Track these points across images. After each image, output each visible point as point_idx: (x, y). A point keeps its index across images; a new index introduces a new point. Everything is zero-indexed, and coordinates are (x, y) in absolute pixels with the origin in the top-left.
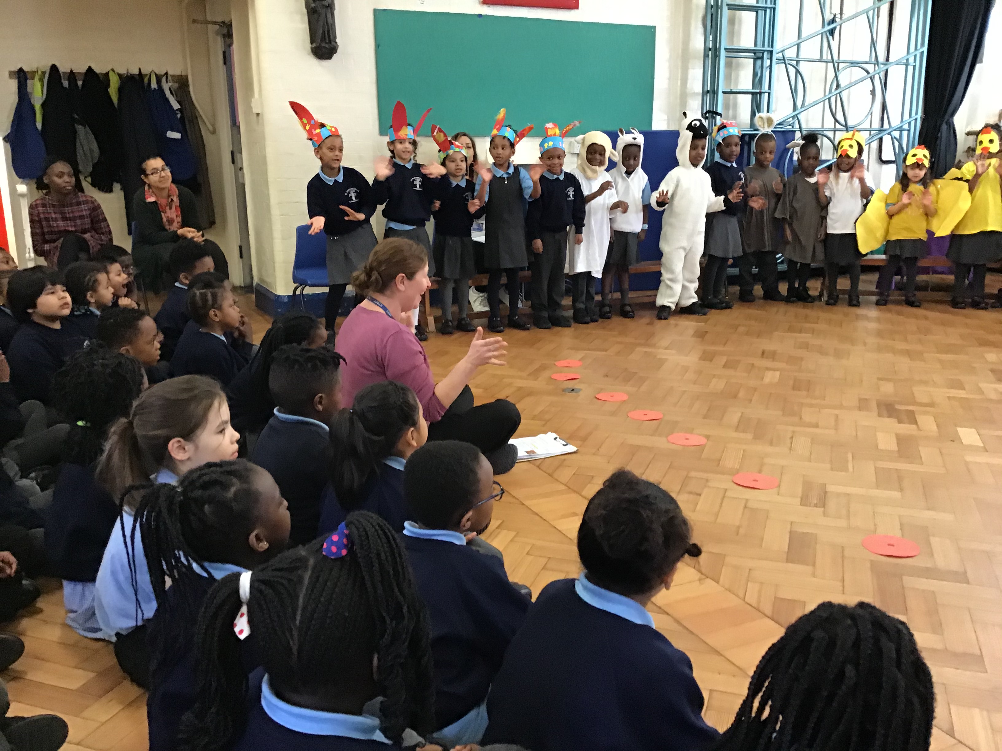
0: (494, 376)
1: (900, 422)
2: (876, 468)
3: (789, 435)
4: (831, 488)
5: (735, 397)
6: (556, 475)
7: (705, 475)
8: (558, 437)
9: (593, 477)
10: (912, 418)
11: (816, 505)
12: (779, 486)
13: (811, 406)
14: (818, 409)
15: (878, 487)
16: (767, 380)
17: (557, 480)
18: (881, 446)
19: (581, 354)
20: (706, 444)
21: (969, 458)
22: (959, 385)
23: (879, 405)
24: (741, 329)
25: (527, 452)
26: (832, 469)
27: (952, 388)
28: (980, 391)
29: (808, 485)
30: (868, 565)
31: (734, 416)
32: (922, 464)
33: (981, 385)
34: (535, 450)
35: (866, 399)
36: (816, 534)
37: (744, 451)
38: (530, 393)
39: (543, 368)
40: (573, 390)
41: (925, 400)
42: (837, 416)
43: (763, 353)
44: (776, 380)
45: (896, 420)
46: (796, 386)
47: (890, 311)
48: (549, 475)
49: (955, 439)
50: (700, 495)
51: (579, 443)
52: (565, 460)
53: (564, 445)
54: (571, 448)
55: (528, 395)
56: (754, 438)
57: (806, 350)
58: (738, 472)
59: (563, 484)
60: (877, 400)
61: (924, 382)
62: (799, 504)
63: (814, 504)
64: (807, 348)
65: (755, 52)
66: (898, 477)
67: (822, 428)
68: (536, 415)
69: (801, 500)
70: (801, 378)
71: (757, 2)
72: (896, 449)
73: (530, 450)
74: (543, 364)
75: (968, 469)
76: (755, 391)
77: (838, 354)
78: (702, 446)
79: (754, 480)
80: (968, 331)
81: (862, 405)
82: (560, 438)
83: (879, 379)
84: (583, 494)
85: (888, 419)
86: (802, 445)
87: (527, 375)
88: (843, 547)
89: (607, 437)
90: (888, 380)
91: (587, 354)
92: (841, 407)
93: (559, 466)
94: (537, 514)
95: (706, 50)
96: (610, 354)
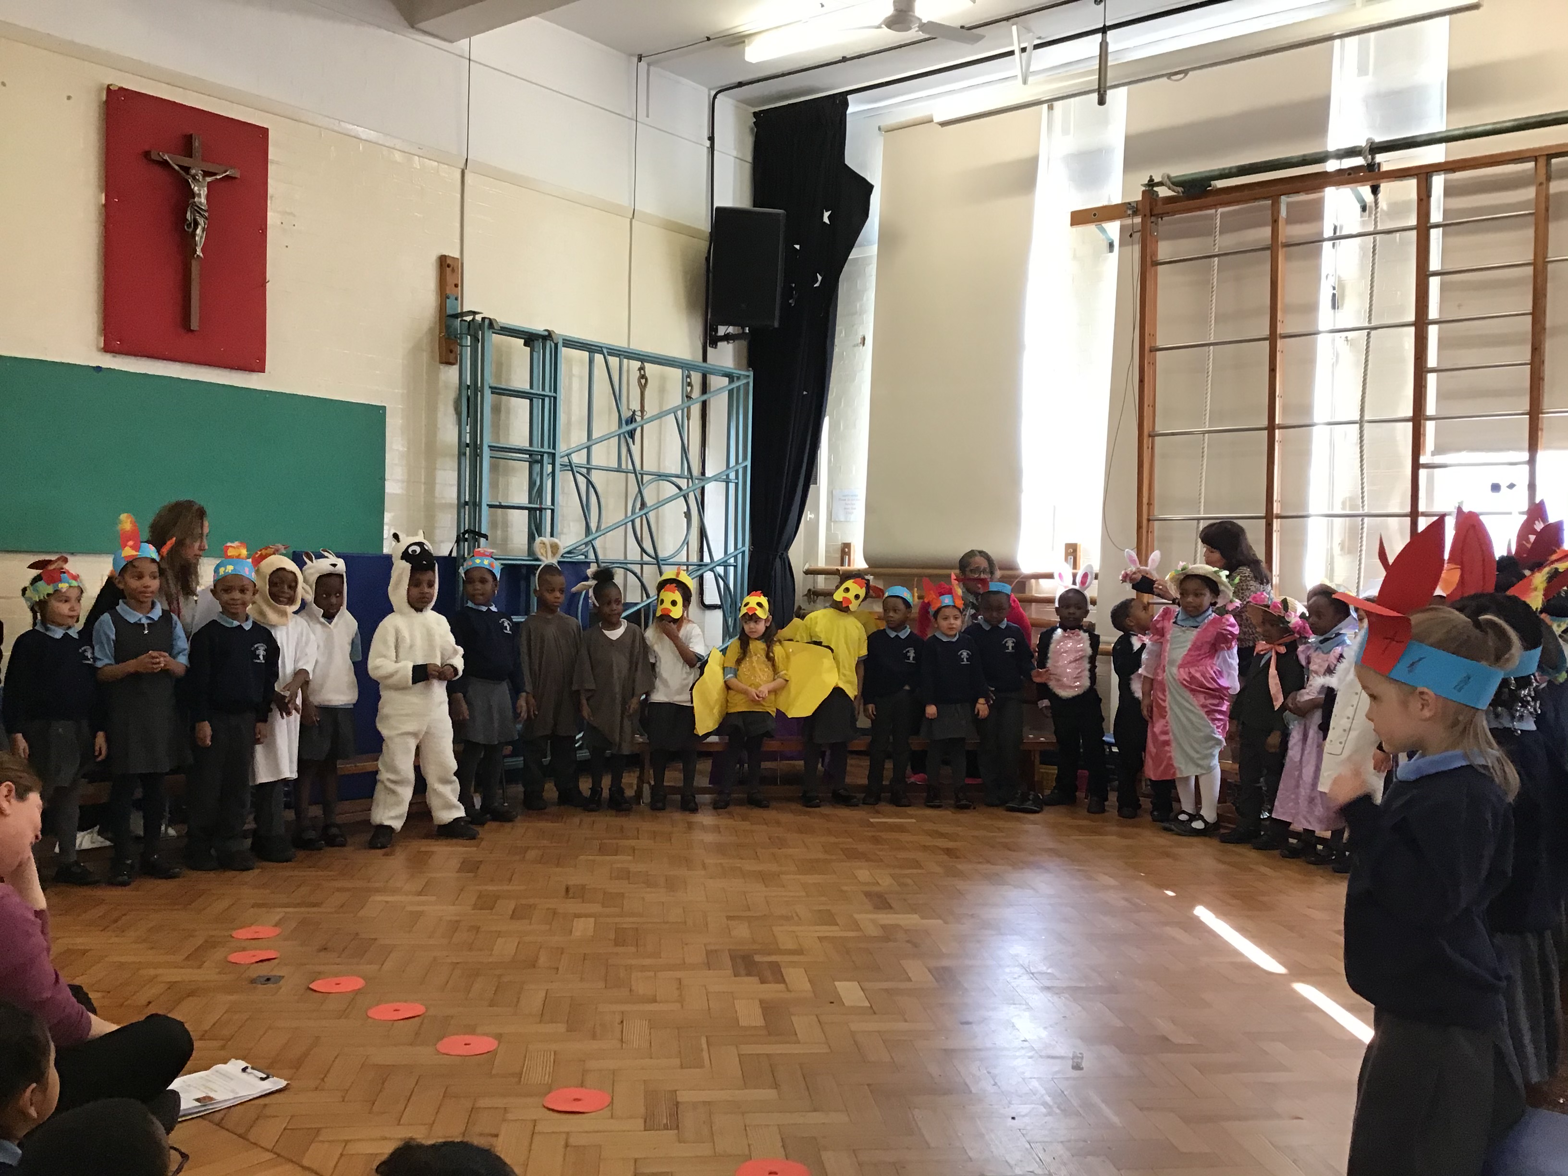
0: (121, 965)
1: (763, 981)
2: (739, 1055)
3: (618, 1019)
4: (684, 1096)
5: (533, 965)
6: (252, 1137)
7: (499, 1102)
8: (250, 1066)
9: (318, 1130)
10: (776, 974)
11: (666, 1128)
12: (612, 1103)
13: (643, 968)
14: (652, 974)
15: (746, 1086)
16: (577, 933)
17: (255, 1144)
18: (743, 1022)
19: (278, 914)
20: (498, 1049)
21: (854, 1027)
22: (828, 918)
23: (733, 958)
24: (532, 854)
25: (198, 1100)
26: (682, 1067)
27: (822, 924)
28: (856, 926)
29: (651, 1096)
31: (534, 998)
32: (799, 1042)
33: (857, 916)
34: (212, 1095)
35: (716, 951)
37: (555, 1054)
38: (190, 992)
39: (211, 944)
40: (268, 979)
41: (790, 945)
42: (680, 980)
43: (567, 890)
44: (590, 933)
45: (755, 979)
46: (620, 940)
47: (731, 815)
48: (240, 1136)
49: (835, 1000)
51: (289, 1071)
52: (265, 1105)
53: (262, 1079)
54: (275, 1083)
55: (189, 996)
56: (568, 1031)
57: (627, 881)
58: (549, 1089)
59: (268, 1150)
60: (729, 950)
61: (787, 918)
62: (642, 1128)
63: (664, 1125)
64: (628, 878)
65: (531, 453)
66: (771, 1065)
67: (661, 1002)
68: (206, 1031)
69: (645, 1122)
70: (625, 926)
71: (531, 387)
72: (764, 1025)
73: (201, 1095)
74: (213, 936)
75: (854, 1041)
76: (562, 953)
77: (671, 885)
78: (492, 1054)
79: (575, 1100)
80: (833, 839)
81: (711, 960)
82: (253, 1068)
83: (729, 918)
84: (305, 1163)
85: (746, 979)
86: (637, 1031)
87: (184, 960)
89: (337, 1055)
90: (741, 918)
91: (287, 913)
92: (683, 966)
93: (258, 1118)
95: (462, 445)
96: (329, 910)
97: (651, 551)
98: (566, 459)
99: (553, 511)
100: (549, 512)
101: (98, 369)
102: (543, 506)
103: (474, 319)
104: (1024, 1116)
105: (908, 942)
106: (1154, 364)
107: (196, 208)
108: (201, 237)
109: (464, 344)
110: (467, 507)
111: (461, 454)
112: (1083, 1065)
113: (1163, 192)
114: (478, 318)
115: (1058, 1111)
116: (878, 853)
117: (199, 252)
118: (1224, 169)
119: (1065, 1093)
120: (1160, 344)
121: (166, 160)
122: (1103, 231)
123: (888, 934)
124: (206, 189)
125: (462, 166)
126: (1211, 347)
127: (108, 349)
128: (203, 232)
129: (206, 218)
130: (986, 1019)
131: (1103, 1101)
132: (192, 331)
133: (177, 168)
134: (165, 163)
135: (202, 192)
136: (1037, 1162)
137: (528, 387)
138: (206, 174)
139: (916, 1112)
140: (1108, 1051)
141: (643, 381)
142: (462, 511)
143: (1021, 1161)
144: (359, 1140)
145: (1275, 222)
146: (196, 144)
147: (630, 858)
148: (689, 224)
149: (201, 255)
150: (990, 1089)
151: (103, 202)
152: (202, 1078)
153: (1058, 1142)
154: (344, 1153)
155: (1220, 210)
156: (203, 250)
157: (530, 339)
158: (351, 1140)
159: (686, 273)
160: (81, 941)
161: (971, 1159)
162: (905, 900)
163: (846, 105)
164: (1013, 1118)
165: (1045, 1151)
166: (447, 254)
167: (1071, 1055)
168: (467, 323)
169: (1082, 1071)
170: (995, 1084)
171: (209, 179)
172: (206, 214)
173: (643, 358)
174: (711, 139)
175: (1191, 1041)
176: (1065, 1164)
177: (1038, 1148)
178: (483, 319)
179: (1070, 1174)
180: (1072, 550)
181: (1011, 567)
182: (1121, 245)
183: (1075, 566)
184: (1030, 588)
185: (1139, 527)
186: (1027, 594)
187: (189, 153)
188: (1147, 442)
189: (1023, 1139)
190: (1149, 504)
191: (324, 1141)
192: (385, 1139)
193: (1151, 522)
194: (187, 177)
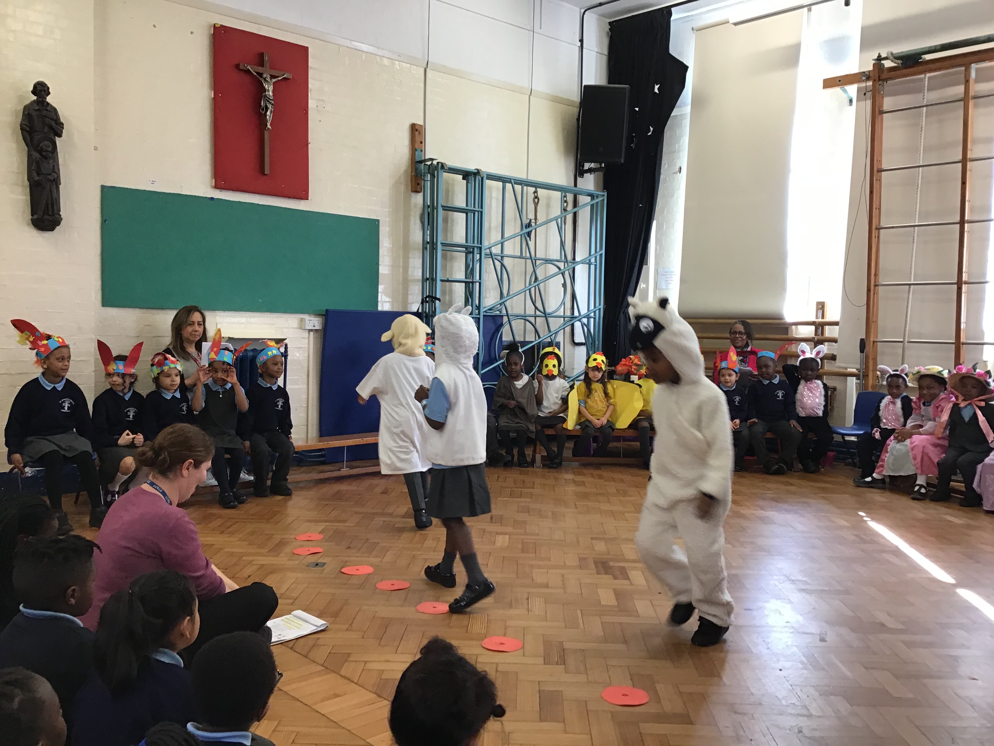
0: (232, 554)
1: (615, 578)
2: (602, 623)
3: (525, 596)
4: (567, 645)
6: (311, 655)
9: (349, 655)
10: (624, 574)
11: (557, 663)
12: (523, 647)
13: (539, 567)
14: (546, 570)
15: (606, 643)
16: (498, 544)
17: (312, 661)
18: (604, 602)
19: (320, 527)
23: (595, 563)
26: (566, 627)
29: (548, 644)
30: (609, 716)
35: (585, 558)
36: (562, 692)
37: (488, 615)
38: (273, 570)
39: (284, 543)
40: (317, 565)
41: (632, 556)
42: (563, 575)
44: (506, 544)
45: (610, 577)
46: (525, 549)
47: (592, 475)
48: (304, 656)
51: (332, 619)
52: (318, 638)
55: (271, 573)
56: (495, 602)
57: (528, 514)
58: (485, 637)
59: (320, 665)
60: (593, 558)
61: (629, 540)
62: (543, 663)
63: (556, 662)
64: (529, 512)
65: (466, 247)
66: (622, 629)
67: (551, 588)
68: (283, 594)
69: (544, 659)
70: (528, 541)
71: (467, 205)
72: (616, 604)
74: (283, 539)
76: (490, 556)
77: (555, 516)
79: (501, 644)
81: (582, 563)
83: (592, 539)
84: (342, 672)
85: (605, 576)
86: (538, 605)
87: (268, 552)
88: (586, 701)
89: (359, 611)
90: (600, 539)
91: (326, 526)
92: (565, 567)
93: (314, 646)
94: (298, 700)
95: (425, 243)
96: (351, 525)
97: (541, 308)
98: (488, 251)
99: (480, 283)
100: (478, 284)
101: (212, 199)
102: (474, 281)
103: (432, 163)
104: (787, 669)
106: (880, 180)
107: (267, 98)
108: (270, 116)
109: (426, 179)
110: (428, 281)
111: (424, 248)
112: (827, 639)
113: (888, 64)
114: (435, 162)
115: (810, 667)
117: (269, 126)
118: (931, 47)
119: (815, 656)
120: (884, 167)
121: (248, 69)
122: (845, 91)
124: (272, 86)
125: (425, 66)
126: (921, 168)
127: (217, 187)
128: (271, 113)
129: (273, 105)
130: (761, 608)
131: (840, 662)
133: (255, 74)
134: (249, 72)
135: (270, 88)
136: (797, 698)
137: (465, 206)
138: (272, 77)
140: (844, 631)
141: (536, 200)
142: (425, 283)
143: (786, 697)
144: (372, 661)
145: (967, 82)
146: (266, 58)
147: (530, 500)
148: (566, 97)
149: (270, 127)
150: (765, 651)
151: (213, 96)
153: (811, 686)
154: (365, 668)
155: (928, 75)
156: (271, 125)
157: (467, 175)
158: (369, 661)
159: (564, 129)
160: (210, 539)
161: (753, 694)
163: (670, 14)
164: (781, 670)
165: (802, 691)
166: (415, 123)
167: (819, 632)
168: (428, 166)
169: (826, 643)
170: (768, 648)
171: (274, 80)
172: (272, 102)
173: (536, 185)
174: (581, 41)
175: (901, 627)
176: (815, 700)
177: (798, 690)
178: (438, 163)
179: (819, 707)
180: (821, 306)
181: (779, 317)
182: (858, 100)
183: (823, 317)
184: (792, 331)
185: (869, 290)
186: (790, 336)
187: (262, 64)
188: (874, 233)
189: (787, 683)
190: (876, 275)
191: (353, 661)
192: (388, 661)
193: (877, 287)
194: (261, 79)
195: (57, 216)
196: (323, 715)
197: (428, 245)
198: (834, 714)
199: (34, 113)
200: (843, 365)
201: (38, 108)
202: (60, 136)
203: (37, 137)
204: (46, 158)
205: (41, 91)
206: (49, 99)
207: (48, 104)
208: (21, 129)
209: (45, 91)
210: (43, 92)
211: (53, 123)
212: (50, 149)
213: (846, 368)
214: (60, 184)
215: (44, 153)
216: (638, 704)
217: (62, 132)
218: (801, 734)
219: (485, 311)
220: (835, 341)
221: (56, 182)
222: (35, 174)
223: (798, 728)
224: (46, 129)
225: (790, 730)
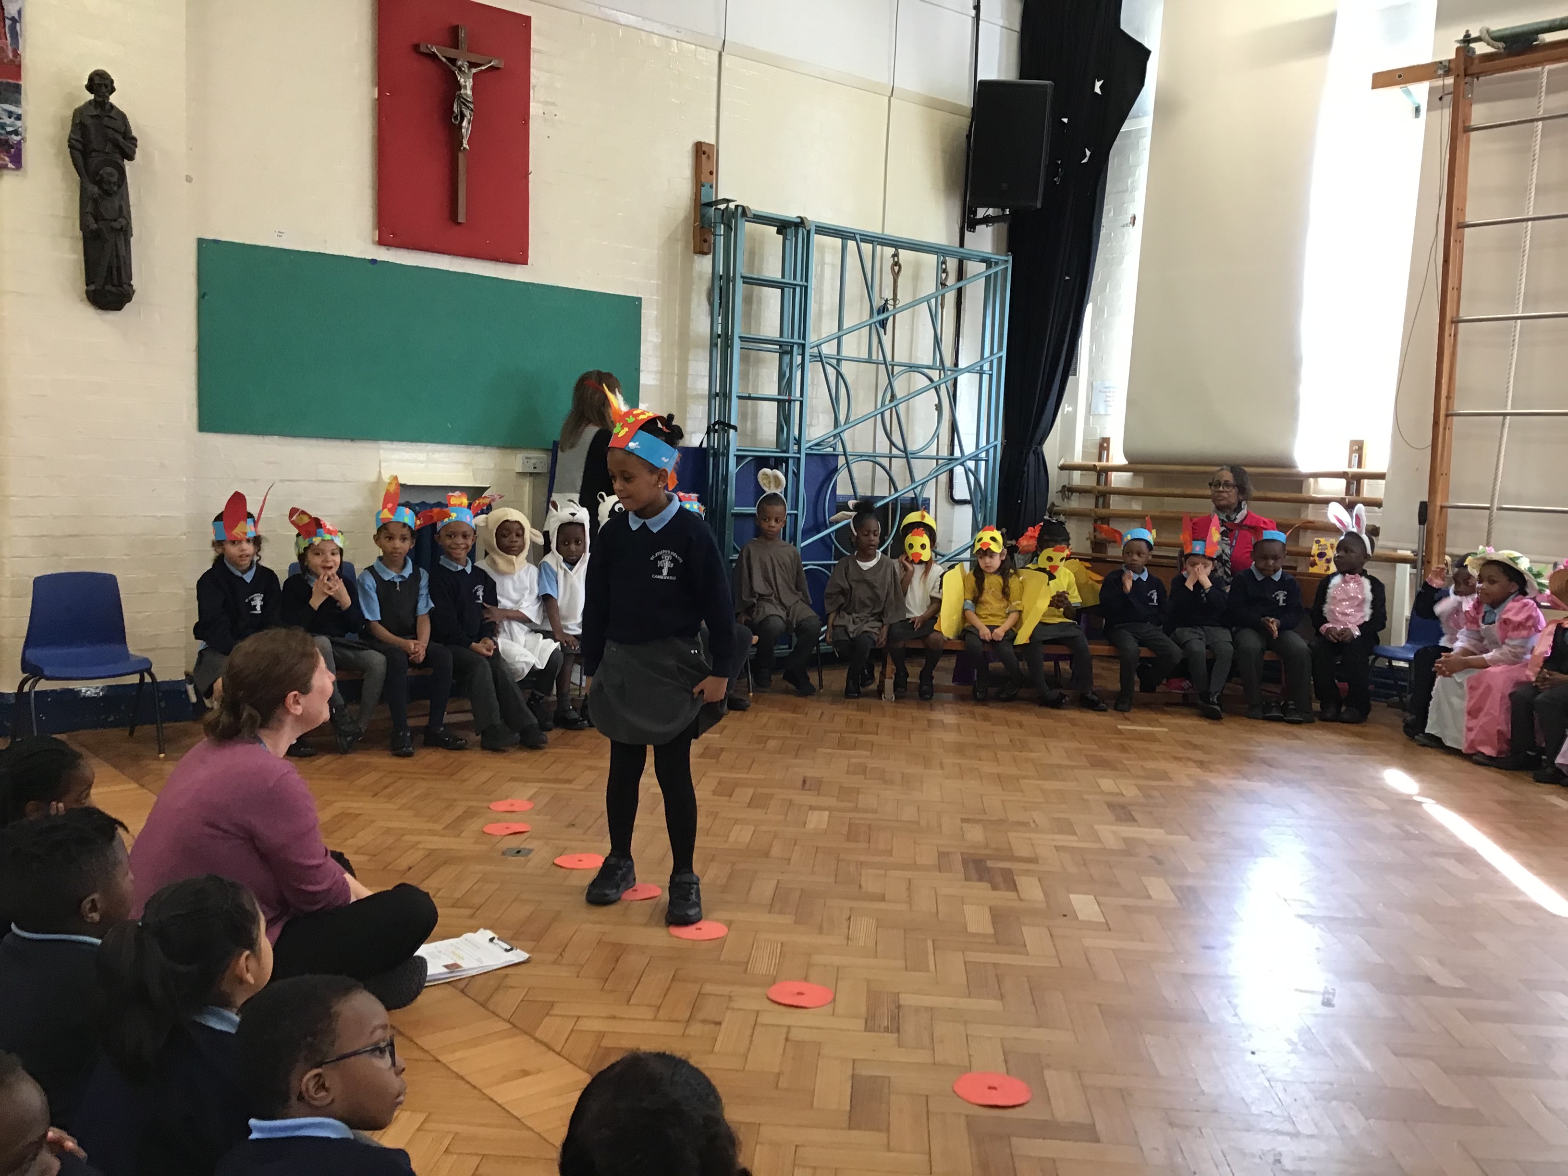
0: (388, 831)
1: (995, 888)
2: (965, 963)
3: (846, 915)
4: (907, 1000)
5: (767, 854)
6: (492, 1005)
7: (725, 990)
8: (496, 937)
10: (1009, 881)
11: (887, 1030)
12: (834, 999)
13: (874, 866)
14: (883, 872)
15: (969, 996)
16: (811, 826)
17: (495, 1013)
18: (972, 928)
19: (531, 789)
20: (727, 935)
21: (1088, 942)
22: (1067, 828)
23: (965, 862)
24: (772, 744)
25: (446, 967)
26: (906, 969)
27: (1060, 832)
28: (1098, 839)
29: (874, 997)
30: (962, 1122)
31: (765, 888)
32: (1028, 954)
33: (1096, 827)
34: (460, 962)
35: (948, 853)
36: (889, 1079)
37: (782, 945)
38: (448, 859)
39: (470, 814)
40: (519, 852)
41: (1025, 853)
42: (910, 882)
43: (804, 782)
44: (824, 826)
45: (987, 885)
46: (851, 836)
47: (973, 715)
48: (481, 1005)
49: (1068, 914)
50: (719, 1023)
51: (531, 944)
52: (507, 975)
53: (507, 950)
54: (519, 955)
55: (445, 863)
56: (795, 923)
57: (862, 777)
58: (774, 981)
59: (504, 1020)
60: (962, 854)
61: (1023, 825)
62: (863, 1028)
63: (885, 1027)
64: (865, 774)
65: (781, 344)
66: (997, 976)
67: (889, 901)
68: (459, 899)
69: (866, 1022)
70: (858, 822)
71: (783, 276)
72: (992, 931)
73: (450, 962)
74: (470, 807)
75: (1087, 959)
76: (795, 844)
77: (906, 781)
78: (721, 942)
79: (800, 994)
80: (1076, 745)
81: (942, 862)
82: (499, 939)
83: (964, 820)
84: (537, 1035)
85: (977, 884)
86: (864, 929)
87: (444, 829)
88: (927, 1096)
89: (576, 931)
90: (976, 821)
91: (541, 788)
92: (914, 866)
93: (498, 988)
94: (462, 1078)
95: (714, 336)
96: (577, 787)
97: (900, 444)
98: (816, 350)
99: (801, 403)
100: (798, 404)
101: (374, 261)
102: (792, 398)
103: (727, 207)
104: (1265, 1052)
105: (1151, 857)
106: (1461, 241)
107: (462, 100)
108: (467, 130)
109: (717, 233)
110: (717, 398)
111: (713, 345)
112: (1335, 1002)
113: (1481, 48)
114: (732, 206)
115: (1303, 1049)
116: (1125, 762)
117: (466, 145)
118: (1555, 20)
119: (1313, 1030)
120: (1469, 219)
121: (434, 53)
122: (1408, 93)
123: (1130, 848)
124: (471, 80)
125: (720, 48)
126: (1530, 223)
127: (382, 242)
128: (469, 124)
129: (472, 110)
130: (1228, 944)
131: (1356, 1043)
132: (460, 224)
133: (444, 60)
134: (433, 56)
135: (468, 84)
136: (1276, 1103)
137: (780, 277)
138: (472, 65)
139: (1148, 1038)
140: (1364, 988)
141: (896, 268)
142: (713, 401)
143: (1258, 1099)
144: (587, 1017)
146: (462, 34)
147: (868, 753)
148: (949, 100)
149: (467, 147)
150: (1230, 1019)
151: (376, 96)
152: (452, 945)
153: (1301, 1082)
154: (575, 1028)
155: (1548, 67)
156: (468, 143)
157: (783, 226)
158: (583, 1017)
159: (944, 152)
160: (354, 805)
161: (1203, 1093)
162: (1151, 813)
164: (1253, 1053)
165: (1286, 1090)
166: (702, 140)
167: (1322, 990)
168: (721, 212)
169: (1331, 1008)
170: (1236, 1015)
171: (474, 71)
172: (472, 106)
173: (897, 244)
174: (977, 8)
175: (1459, 984)
176: (1307, 1107)
177: (1279, 1087)
178: (737, 207)
179: (1313, 1120)
180: (1358, 448)
181: (1287, 464)
182: (1429, 109)
183: (1360, 465)
184: (1309, 485)
185: (1436, 423)
186: (1304, 495)
187: (455, 45)
188: (1449, 329)
189: (1262, 1076)
190: (1448, 397)
191: (557, 1015)
192: (614, 1017)
193: (1450, 418)
194: (454, 68)
195: (125, 286)
196: (500, 1105)
197: (719, 340)
198: (1335, 1132)
199: (89, 122)
200: (1391, 544)
201: (95, 113)
202: (131, 158)
203: (95, 160)
204: (108, 194)
205: (100, 85)
206: (113, 99)
207: (112, 107)
208: (71, 147)
209: (106, 86)
210: (103, 87)
211: (120, 138)
212: (115, 179)
213: (1395, 550)
214: (132, 235)
215: (105, 187)
216: (1011, 1104)
217: (134, 152)
218: (1278, 1165)
219: (809, 448)
220: (1378, 504)
221: (125, 232)
222: (91, 220)
223: (1275, 1155)
224: (109, 148)
225: (1260, 1158)
